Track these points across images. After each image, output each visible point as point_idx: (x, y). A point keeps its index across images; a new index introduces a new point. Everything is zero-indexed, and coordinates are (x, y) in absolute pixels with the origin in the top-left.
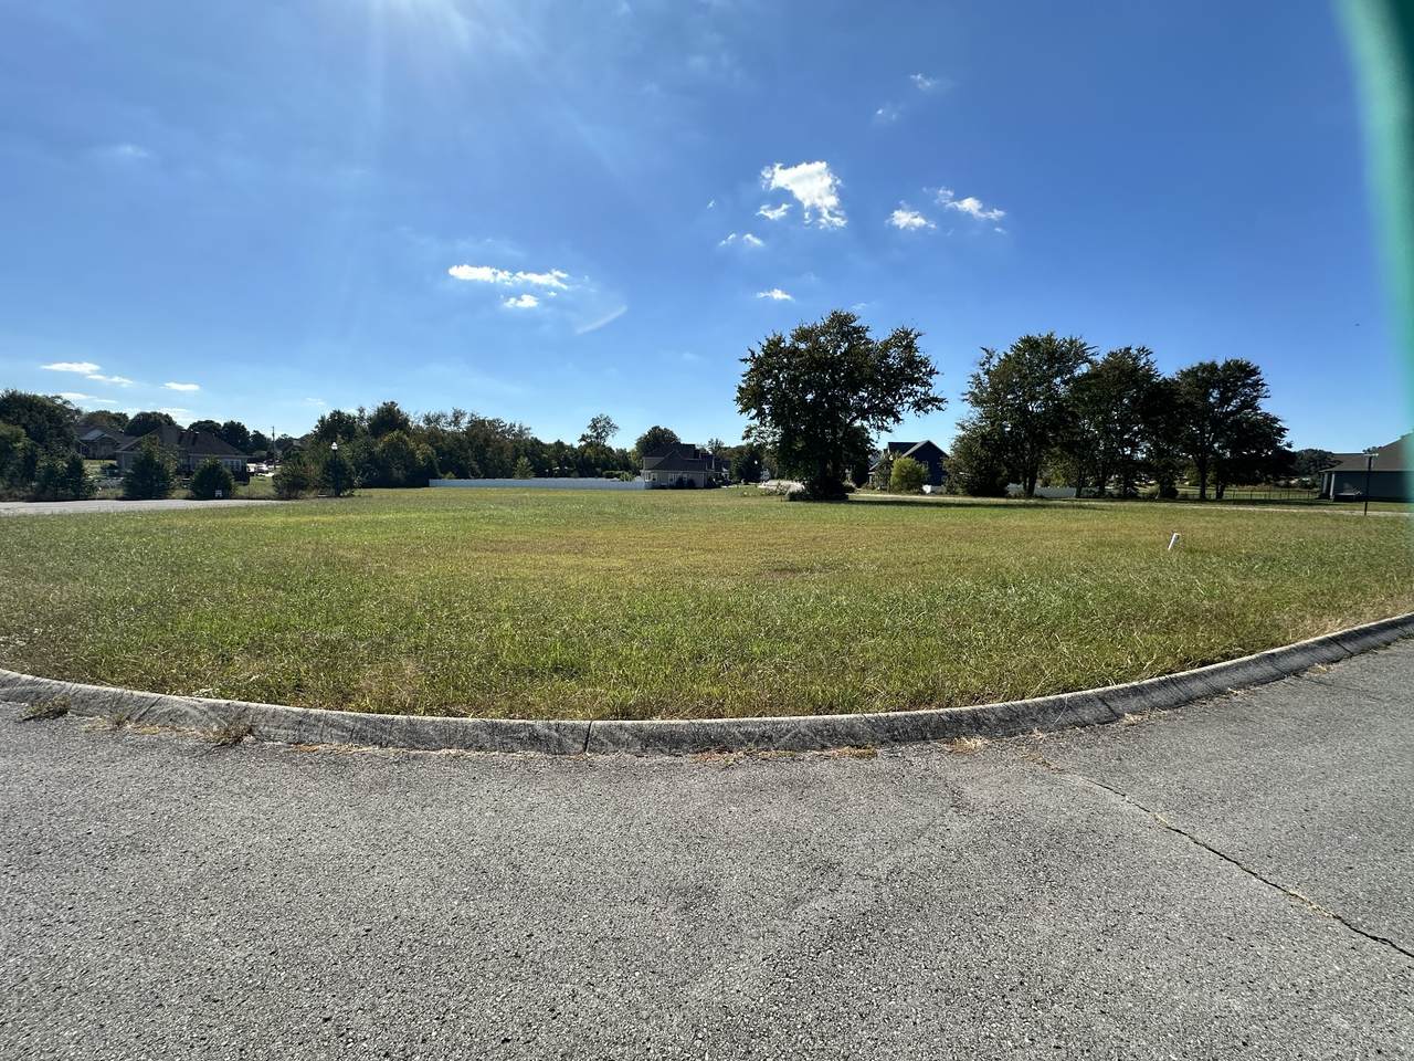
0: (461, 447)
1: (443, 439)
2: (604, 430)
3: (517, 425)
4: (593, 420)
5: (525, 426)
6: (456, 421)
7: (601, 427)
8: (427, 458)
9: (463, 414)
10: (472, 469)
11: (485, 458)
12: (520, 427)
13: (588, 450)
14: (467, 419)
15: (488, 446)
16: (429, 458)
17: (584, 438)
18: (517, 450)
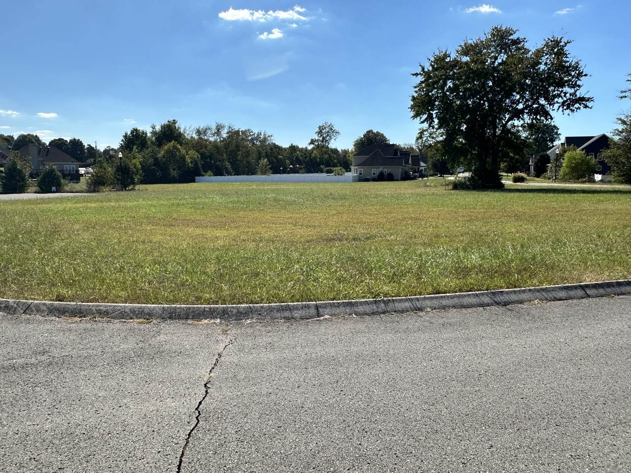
0: (218, 152)
1: (206, 147)
2: (328, 135)
3: (262, 134)
4: (320, 127)
5: (268, 134)
6: (218, 132)
7: (326, 132)
8: (194, 161)
9: (223, 127)
10: (226, 169)
11: (236, 160)
12: (265, 135)
13: (315, 152)
14: (226, 131)
15: (238, 150)
16: (195, 161)
17: (312, 142)
18: (260, 153)
